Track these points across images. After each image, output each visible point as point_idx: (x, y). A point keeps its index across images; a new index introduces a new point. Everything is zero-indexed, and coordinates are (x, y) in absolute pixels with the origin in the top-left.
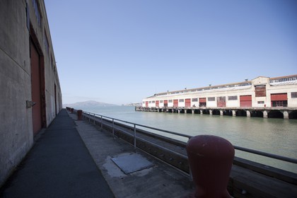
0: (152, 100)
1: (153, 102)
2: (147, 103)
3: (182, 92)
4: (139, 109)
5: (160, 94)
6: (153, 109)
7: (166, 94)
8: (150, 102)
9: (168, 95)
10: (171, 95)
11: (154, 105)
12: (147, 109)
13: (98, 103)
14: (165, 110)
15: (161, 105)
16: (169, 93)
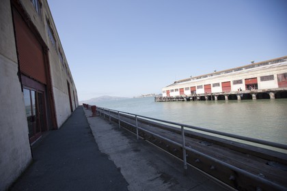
0: (174, 88)
1: (176, 90)
2: (168, 92)
3: (212, 75)
4: (161, 100)
5: (182, 81)
6: (177, 98)
7: (189, 80)
8: (172, 91)
9: (192, 81)
10: (196, 80)
11: (177, 94)
12: (171, 99)
13: (111, 98)
14: (194, 99)
15: (188, 93)
16: (193, 78)
